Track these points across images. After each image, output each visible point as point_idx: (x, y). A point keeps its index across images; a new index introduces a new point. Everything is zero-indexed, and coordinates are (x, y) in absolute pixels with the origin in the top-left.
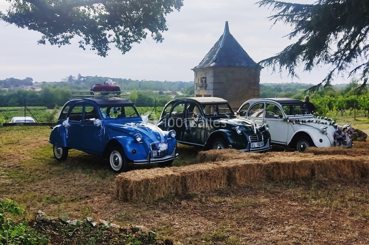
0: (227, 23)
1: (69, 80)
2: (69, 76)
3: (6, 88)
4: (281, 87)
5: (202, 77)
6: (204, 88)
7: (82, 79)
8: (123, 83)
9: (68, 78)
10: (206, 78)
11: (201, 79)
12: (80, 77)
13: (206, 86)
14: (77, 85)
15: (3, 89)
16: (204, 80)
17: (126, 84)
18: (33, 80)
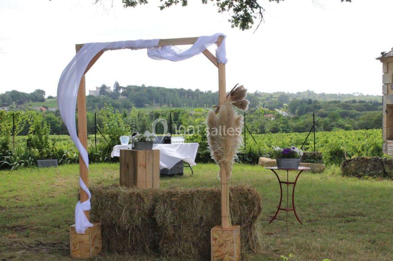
1: (101, 92)
2: (101, 86)
7: (121, 91)
8: (186, 96)
9: (99, 90)
12: (117, 87)
14: (114, 101)
17: (191, 97)
18: (46, 93)
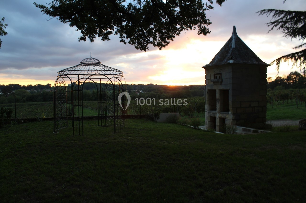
0: (234, 27)
3: (35, 90)
5: (215, 73)
6: (220, 83)
10: (221, 74)
11: (214, 75)
13: (222, 81)
15: (34, 91)
16: (218, 76)
18: (51, 85)
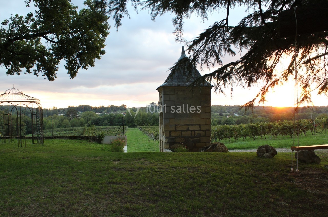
3: (108, 112)
4: (321, 110)
10: (162, 96)
13: (162, 104)
18: (127, 106)
